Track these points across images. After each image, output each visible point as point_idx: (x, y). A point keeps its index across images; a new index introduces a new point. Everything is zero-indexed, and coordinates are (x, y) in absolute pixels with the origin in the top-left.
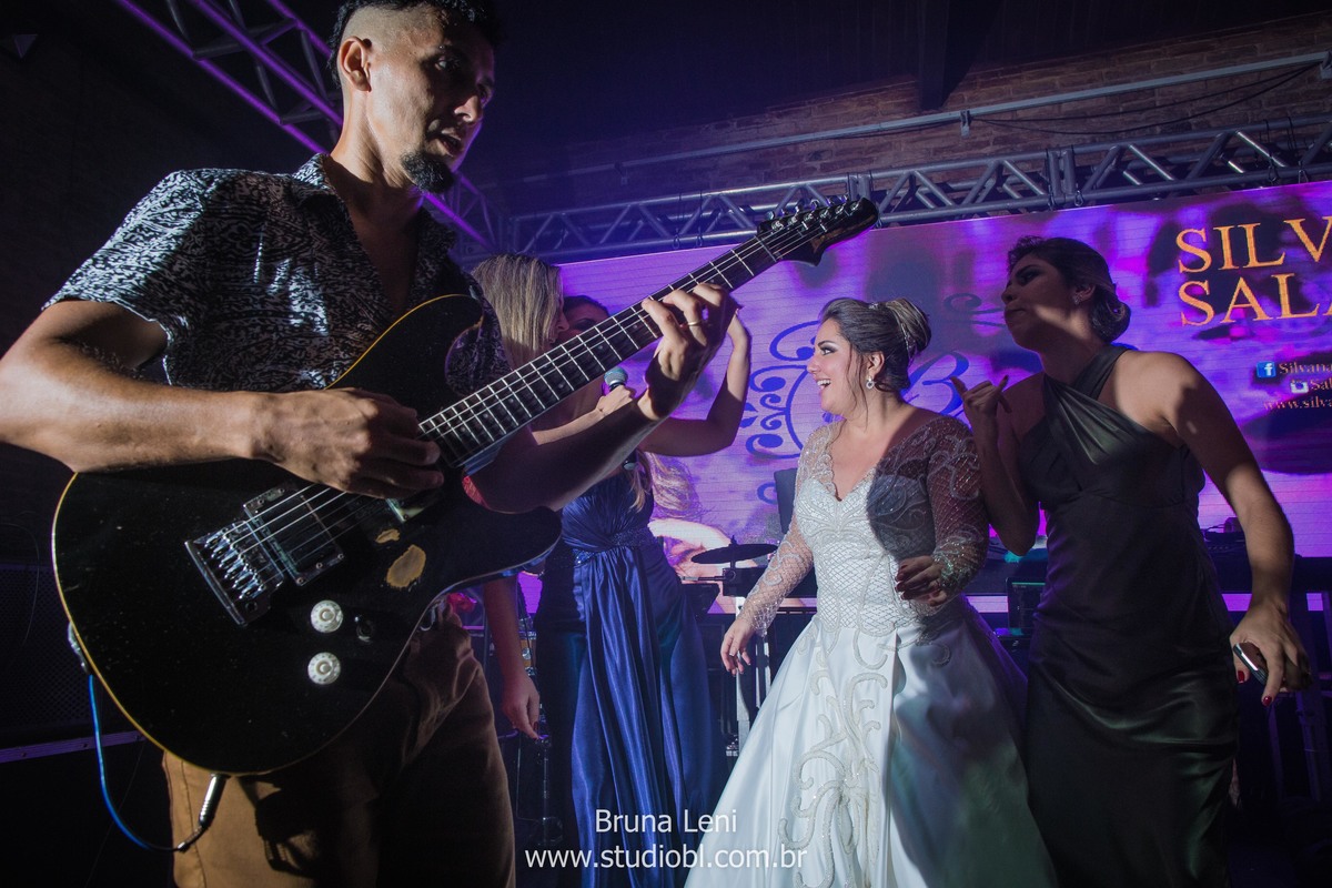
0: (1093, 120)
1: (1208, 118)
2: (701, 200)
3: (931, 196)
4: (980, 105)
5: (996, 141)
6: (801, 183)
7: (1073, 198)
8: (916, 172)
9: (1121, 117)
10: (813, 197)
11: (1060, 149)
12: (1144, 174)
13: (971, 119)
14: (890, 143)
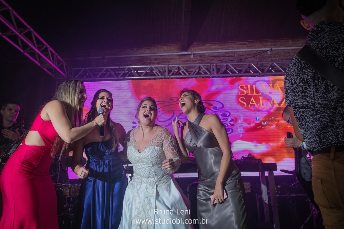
0: (221, 58)
1: (246, 60)
2: (125, 68)
3: (183, 72)
4: (196, 51)
5: (199, 60)
6: (151, 66)
7: (216, 75)
8: (180, 66)
9: (227, 58)
10: (154, 70)
11: (213, 63)
12: (232, 71)
13: (193, 54)
14: (174, 58)
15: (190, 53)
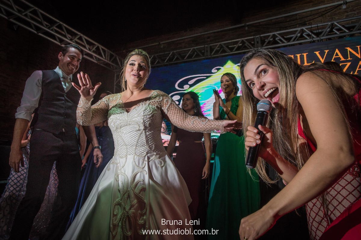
2: (169, 53)
4: (250, 22)
10: (196, 51)
13: (247, 25)
15: (243, 25)
